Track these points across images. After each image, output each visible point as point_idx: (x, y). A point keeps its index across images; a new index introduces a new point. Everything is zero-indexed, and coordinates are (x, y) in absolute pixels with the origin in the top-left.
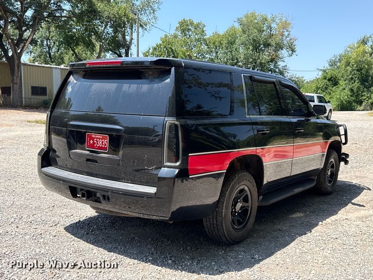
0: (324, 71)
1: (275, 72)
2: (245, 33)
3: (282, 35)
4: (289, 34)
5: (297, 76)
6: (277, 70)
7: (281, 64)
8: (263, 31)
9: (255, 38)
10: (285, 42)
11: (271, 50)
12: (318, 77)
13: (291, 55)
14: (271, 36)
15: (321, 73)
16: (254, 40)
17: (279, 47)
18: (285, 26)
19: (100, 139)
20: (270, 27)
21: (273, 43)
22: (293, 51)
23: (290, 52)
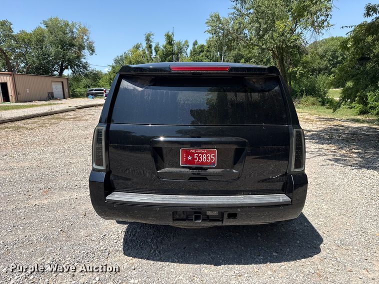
0: (113, 67)
1: (80, 66)
2: (53, 34)
3: (82, 38)
4: (88, 38)
5: (96, 70)
6: (80, 65)
7: (83, 60)
8: (67, 34)
9: (62, 39)
10: (86, 44)
11: (75, 49)
12: (110, 71)
13: (92, 54)
14: (74, 38)
15: (111, 68)
16: (61, 41)
17: (81, 47)
18: (84, 31)
19: (203, 154)
20: (72, 32)
21: (77, 44)
22: (93, 51)
23: (91, 52)
